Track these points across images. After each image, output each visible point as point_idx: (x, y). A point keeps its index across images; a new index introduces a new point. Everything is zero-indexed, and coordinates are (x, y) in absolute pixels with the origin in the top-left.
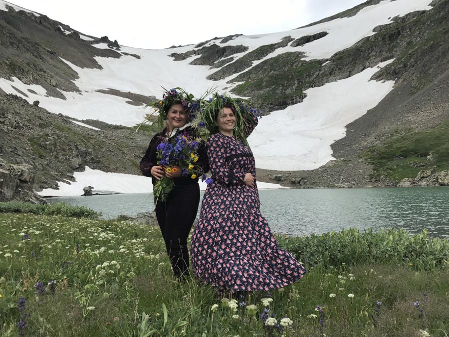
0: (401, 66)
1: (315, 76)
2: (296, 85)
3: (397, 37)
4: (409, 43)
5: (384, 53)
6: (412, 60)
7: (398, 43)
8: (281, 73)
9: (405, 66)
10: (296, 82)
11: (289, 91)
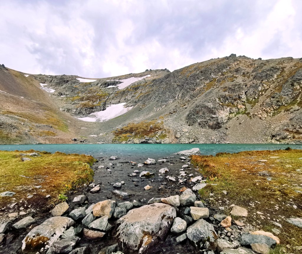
0: (138, 100)
1: (106, 99)
2: (98, 101)
3: (137, 89)
4: (141, 92)
5: (133, 94)
6: (141, 98)
7: (138, 92)
8: (93, 95)
9: (139, 100)
10: (98, 100)
11: (95, 104)
